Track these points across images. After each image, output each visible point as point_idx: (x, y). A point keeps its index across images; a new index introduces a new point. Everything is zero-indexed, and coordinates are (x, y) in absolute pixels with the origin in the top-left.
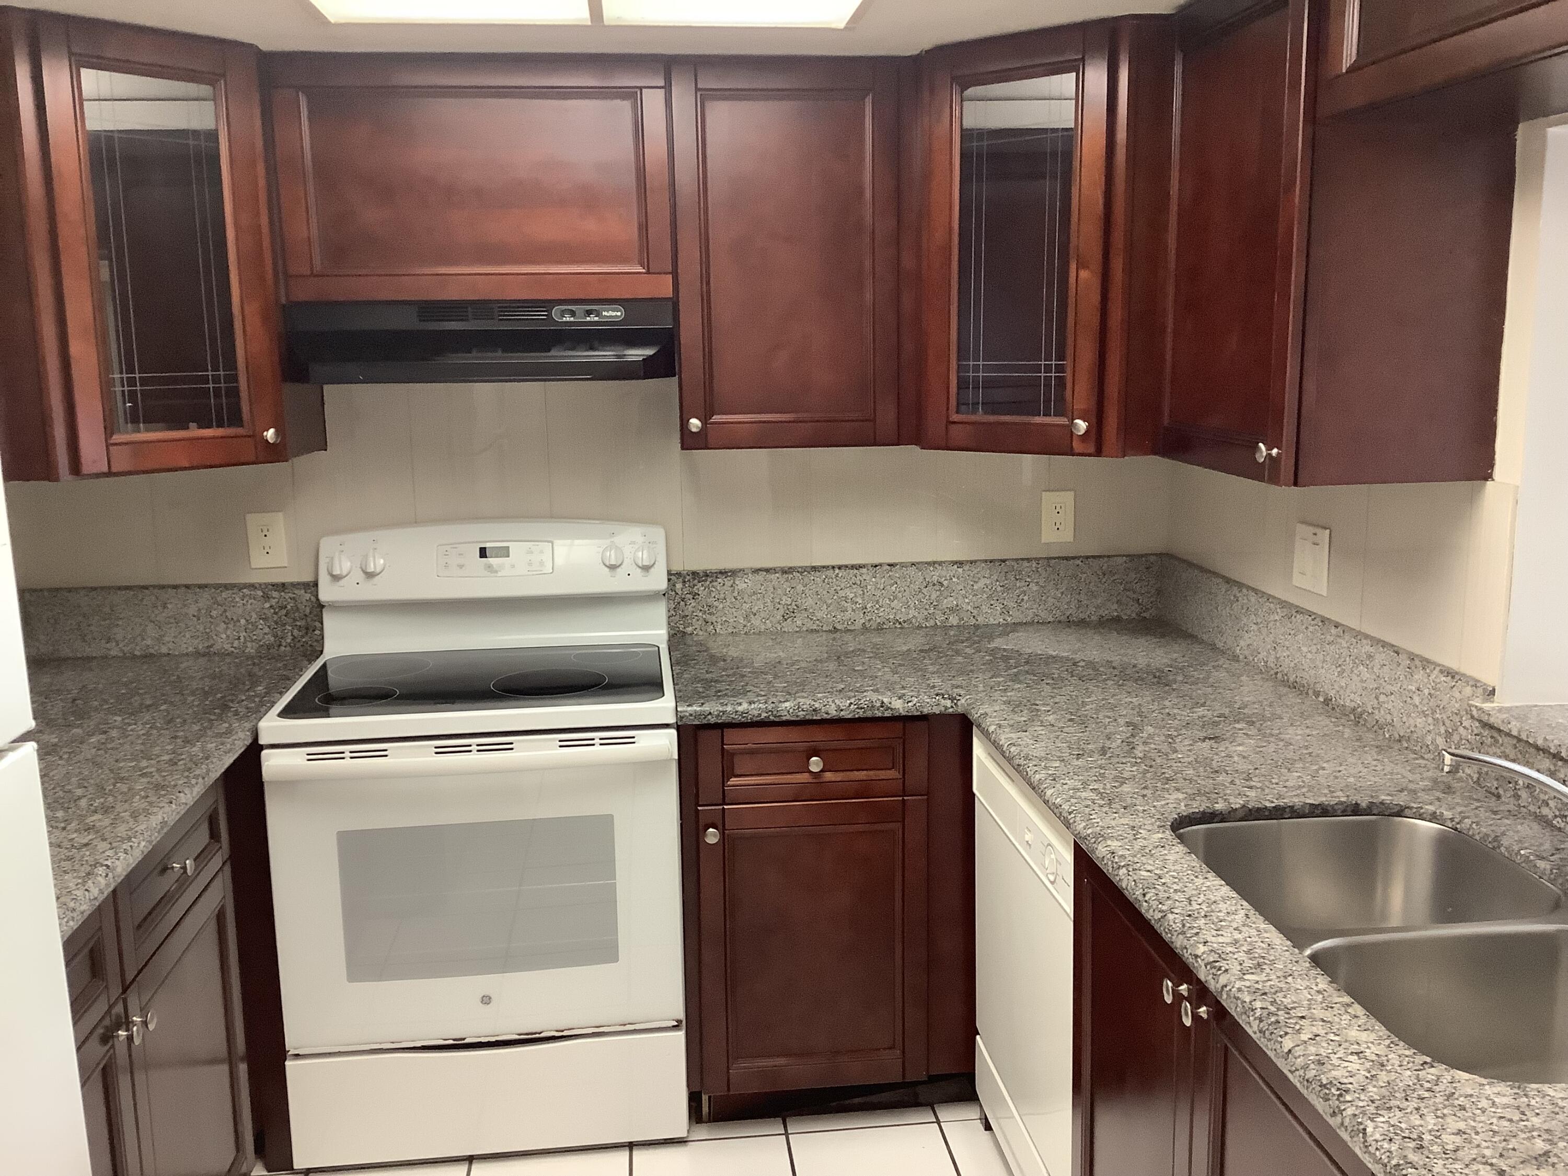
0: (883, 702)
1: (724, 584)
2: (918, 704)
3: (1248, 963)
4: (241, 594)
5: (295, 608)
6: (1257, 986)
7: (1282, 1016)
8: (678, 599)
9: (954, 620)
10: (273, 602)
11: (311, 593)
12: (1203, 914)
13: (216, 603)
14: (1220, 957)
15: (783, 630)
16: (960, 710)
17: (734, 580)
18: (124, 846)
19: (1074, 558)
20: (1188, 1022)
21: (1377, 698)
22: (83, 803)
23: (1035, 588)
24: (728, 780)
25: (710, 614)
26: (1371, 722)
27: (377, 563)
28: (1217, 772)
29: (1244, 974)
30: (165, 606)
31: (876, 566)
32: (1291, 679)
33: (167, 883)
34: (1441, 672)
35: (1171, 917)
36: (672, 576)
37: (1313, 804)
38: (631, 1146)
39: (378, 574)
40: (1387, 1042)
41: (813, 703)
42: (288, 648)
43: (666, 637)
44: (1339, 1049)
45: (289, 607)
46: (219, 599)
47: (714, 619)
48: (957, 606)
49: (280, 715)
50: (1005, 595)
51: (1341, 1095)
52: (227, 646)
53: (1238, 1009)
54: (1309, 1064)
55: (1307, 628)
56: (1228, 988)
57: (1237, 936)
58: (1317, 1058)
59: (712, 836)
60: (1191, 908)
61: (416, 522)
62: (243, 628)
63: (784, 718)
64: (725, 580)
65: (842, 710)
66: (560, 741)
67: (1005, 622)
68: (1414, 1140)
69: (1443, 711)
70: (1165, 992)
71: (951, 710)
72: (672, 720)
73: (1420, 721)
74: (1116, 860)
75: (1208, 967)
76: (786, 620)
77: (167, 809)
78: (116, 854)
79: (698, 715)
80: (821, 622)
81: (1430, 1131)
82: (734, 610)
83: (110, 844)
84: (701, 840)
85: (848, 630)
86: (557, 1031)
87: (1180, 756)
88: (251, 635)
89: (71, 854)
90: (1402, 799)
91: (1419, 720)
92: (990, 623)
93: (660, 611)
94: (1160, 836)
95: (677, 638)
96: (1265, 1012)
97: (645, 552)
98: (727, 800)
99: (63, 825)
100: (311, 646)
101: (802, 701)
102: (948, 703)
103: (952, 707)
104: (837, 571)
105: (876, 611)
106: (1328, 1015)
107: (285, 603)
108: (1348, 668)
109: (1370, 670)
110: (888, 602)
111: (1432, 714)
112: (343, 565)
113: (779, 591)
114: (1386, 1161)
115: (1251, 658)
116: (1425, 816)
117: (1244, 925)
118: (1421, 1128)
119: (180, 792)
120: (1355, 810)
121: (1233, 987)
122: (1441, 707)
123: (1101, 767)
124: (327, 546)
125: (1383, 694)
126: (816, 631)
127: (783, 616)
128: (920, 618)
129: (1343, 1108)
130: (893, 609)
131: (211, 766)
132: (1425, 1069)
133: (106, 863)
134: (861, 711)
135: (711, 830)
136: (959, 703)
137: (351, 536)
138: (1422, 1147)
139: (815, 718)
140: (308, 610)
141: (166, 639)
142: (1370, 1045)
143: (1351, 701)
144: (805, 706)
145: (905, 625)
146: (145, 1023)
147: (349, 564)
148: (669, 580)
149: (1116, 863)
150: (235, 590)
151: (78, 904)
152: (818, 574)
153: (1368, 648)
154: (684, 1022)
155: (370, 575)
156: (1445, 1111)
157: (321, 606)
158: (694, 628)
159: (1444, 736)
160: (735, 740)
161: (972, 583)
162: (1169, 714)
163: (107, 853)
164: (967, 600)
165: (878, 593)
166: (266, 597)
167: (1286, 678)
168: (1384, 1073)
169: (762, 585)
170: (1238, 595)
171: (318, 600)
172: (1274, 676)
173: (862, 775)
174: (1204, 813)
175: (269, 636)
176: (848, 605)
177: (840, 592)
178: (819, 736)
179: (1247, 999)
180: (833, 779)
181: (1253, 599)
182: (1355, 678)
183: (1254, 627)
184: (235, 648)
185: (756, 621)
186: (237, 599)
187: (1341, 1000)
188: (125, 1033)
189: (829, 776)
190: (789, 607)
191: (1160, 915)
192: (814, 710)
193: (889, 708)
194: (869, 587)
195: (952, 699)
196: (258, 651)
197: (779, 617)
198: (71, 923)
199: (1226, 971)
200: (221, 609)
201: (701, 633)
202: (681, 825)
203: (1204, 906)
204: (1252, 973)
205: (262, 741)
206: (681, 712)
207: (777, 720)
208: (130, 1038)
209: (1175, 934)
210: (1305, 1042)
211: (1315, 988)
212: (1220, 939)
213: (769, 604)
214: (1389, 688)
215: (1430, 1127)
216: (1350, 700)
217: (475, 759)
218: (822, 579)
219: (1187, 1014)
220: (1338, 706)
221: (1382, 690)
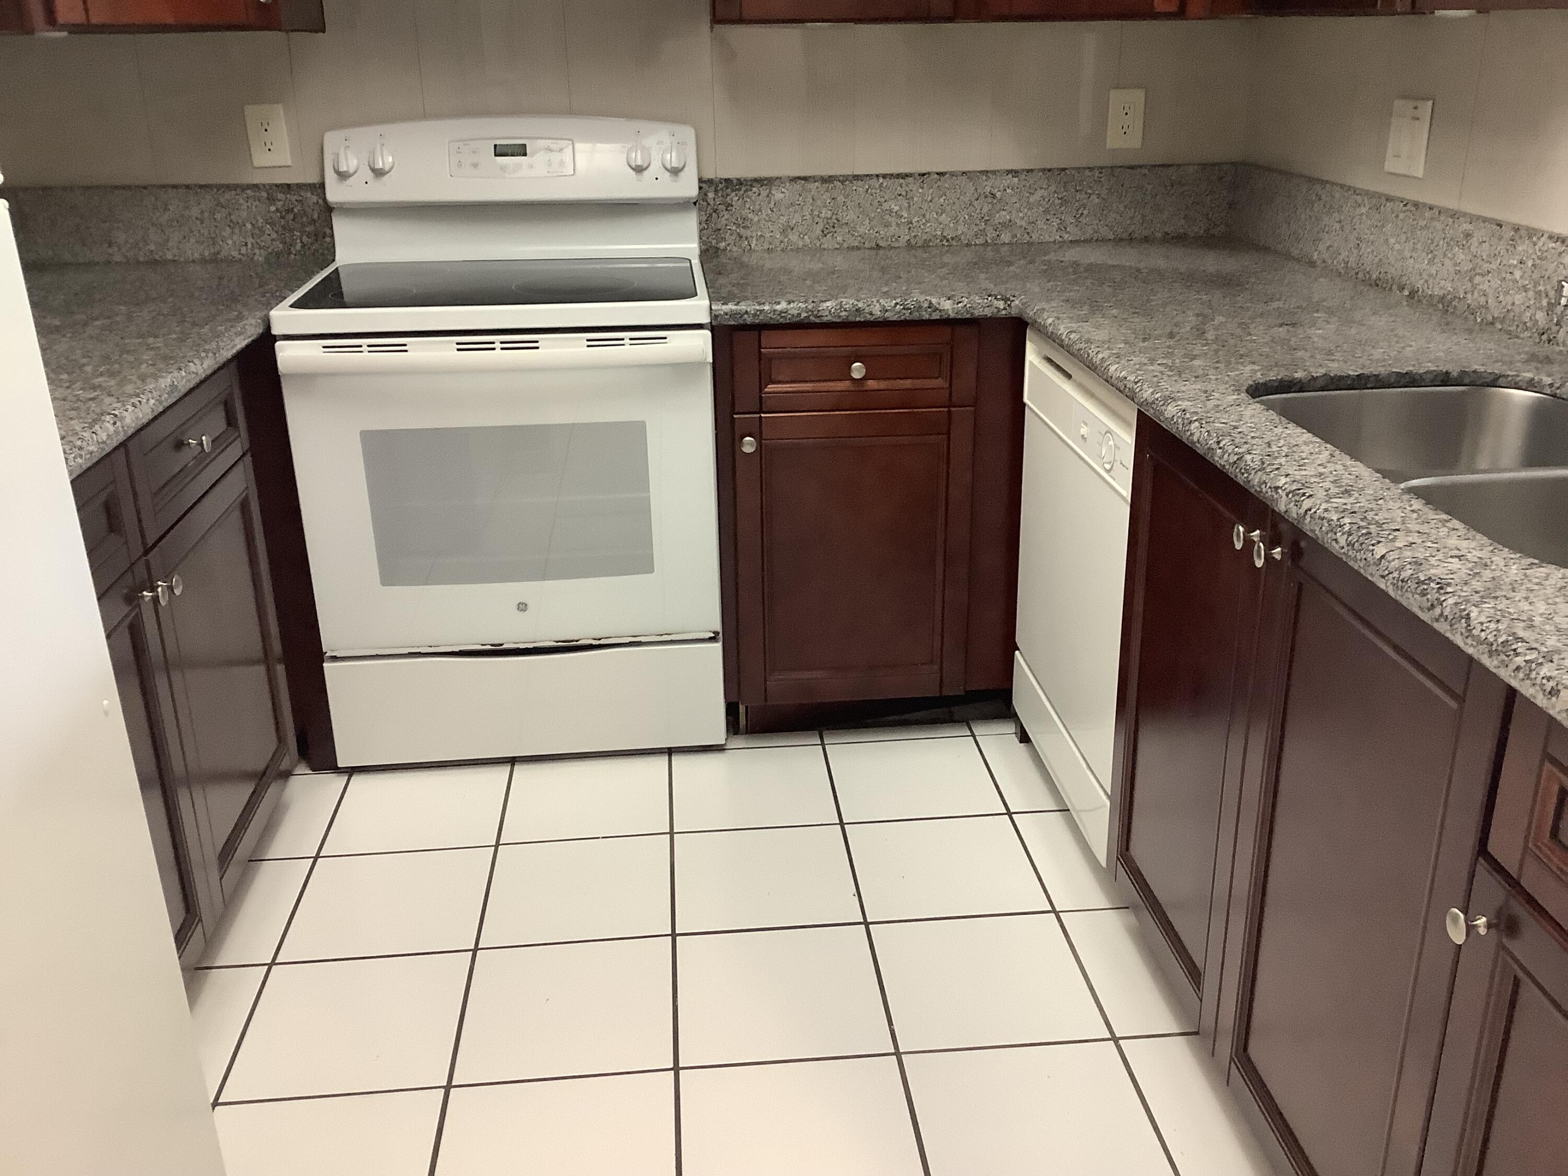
0: (930, 303)
1: (759, 194)
2: (968, 306)
3: (1334, 490)
4: (245, 195)
5: (302, 212)
6: (1345, 507)
7: (1373, 529)
8: (709, 210)
9: (1006, 237)
10: (280, 204)
11: (318, 195)
12: (1284, 454)
13: (219, 204)
14: (1303, 485)
15: (822, 246)
16: (1014, 312)
17: (770, 190)
18: (132, 400)
19: (1141, 167)
20: (1259, 563)
21: (1471, 280)
22: (89, 369)
23: (1097, 201)
24: (766, 387)
25: (745, 227)
26: (1461, 307)
27: (385, 161)
28: (1295, 349)
29: (1331, 498)
30: (166, 209)
31: (924, 175)
32: (1374, 277)
33: (185, 457)
34: (1550, 237)
35: (1248, 457)
36: (703, 182)
37: (1400, 373)
38: (671, 752)
39: (388, 172)
40: (1491, 548)
41: (856, 303)
42: (298, 257)
43: (697, 252)
44: (1437, 553)
45: (296, 210)
46: (222, 200)
47: (748, 233)
48: (1010, 221)
49: (291, 306)
50: (1063, 208)
51: (1441, 588)
52: (235, 254)
53: (1324, 529)
54: (1405, 565)
55: (1397, 216)
56: (1313, 511)
57: (1321, 470)
58: (1414, 560)
59: (749, 445)
60: (1270, 450)
61: (425, 116)
62: (249, 234)
63: (825, 319)
64: (761, 189)
65: (887, 311)
66: (588, 340)
67: (1061, 239)
68: (1524, 621)
69: (1547, 282)
70: (1235, 539)
71: (1004, 312)
72: (705, 319)
73: (1519, 298)
74: (1188, 415)
75: (1290, 496)
76: (825, 236)
77: (176, 374)
78: (124, 406)
79: (733, 314)
80: (863, 238)
81: (1541, 615)
82: (770, 223)
83: (118, 398)
84: (737, 447)
85: (892, 248)
86: (594, 639)
87: (1254, 338)
88: (259, 241)
89: (76, 405)
90: (1497, 369)
91: (1518, 296)
92: (1044, 241)
93: (690, 223)
94: (1235, 397)
95: (708, 253)
96: (1355, 527)
97: (674, 154)
98: (764, 409)
99: (67, 384)
100: (323, 254)
101: (844, 301)
102: (1001, 304)
103: (1005, 309)
104: (881, 180)
105: (922, 227)
106: (1425, 528)
107: (291, 206)
108: (1439, 254)
109: (1466, 251)
110: (935, 216)
111: (1535, 286)
112: (349, 163)
113: (819, 203)
114: (1492, 640)
115: (1330, 262)
116: (1521, 384)
117: (1328, 462)
118: (1531, 612)
119: (189, 362)
120: (1445, 379)
121: (1318, 509)
122: (1546, 277)
123: (1169, 347)
124: (332, 141)
125: (1479, 274)
126: (858, 248)
127: (823, 231)
128: (971, 233)
129: (1443, 598)
130: (941, 224)
131: (222, 344)
132: (1532, 568)
133: (113, 412)
134: (907, 313)
135: (748, 438)
136: (1013, 304)
137: (358, 130)
138: (1532, 626)
139: (858, 319)
140: (316, 216)
141: (170, 244)
142: (1471, 550)
143: (1441, 288)
144: (847, 306)
145: (954, 243)
146: (171, 589)
147: (355, 162)
148: (700, 188)
149: (1188, 419)
150: (239, 191)
151: (84, 443)
152: (860, 183)
153: (1466, 226)
154: (721, 635)
155: (379, 173)
156: (1557, 600)
157: (328, 209)
158: (728, 242)
159: (1547, 308)
160: (772, 343)
161: (1027, 195)
162: (1242, 307)
163: (115, 405)
164: (1021, 215)
165: (925, 206)
166: (271, 200)
167: (1368, 276)
168: (1488, 571)
169: (800, 195)
170: (1320, 193)
171: (325, 199)
172: (1354, 277)
173: (907, 383)
174: (1281, 381)
175: (278, 242)
176: (893, 220)
177: (884, 204)
178: (861, 338)
179: (1335, 518)
180: (876, 387)
181: (1337, 195)
182: (1447, 262)
183: (1337, 226)
184: (243, 255)
185: (793, 237)
186: (241, 201)
187: (1437, 517)
188: (151, 594)
189: (872, 384)
190: (829, 221)
191: (1236, 458)
192: (857, 310)
193: (937, 309)
194: (915, 199)
195: (1006, 300)
196: (267, 259)
197: (818, 232)
198: (79, 460)
199: (1311, 496)
200: (224, 212)
201: (735, 249)
202: (716, 434)
203: (1285, 449)
204: (1340, 498)
205: (275, 331)
206: (716, 311)
207: (817, 321)
208: (156, 600)
209: (1253, 472)
210: (1400, 548)
211: (1409, 508)
212: (1304, 473)
213: (808, 217)
214: (1486, 266)
215: (1541, 612)
216: (1442, 286)
217: (498, 356)
218: (865, 190)
219: (1259, 556)
220: (1425, 297)
221: (1478, 271)
